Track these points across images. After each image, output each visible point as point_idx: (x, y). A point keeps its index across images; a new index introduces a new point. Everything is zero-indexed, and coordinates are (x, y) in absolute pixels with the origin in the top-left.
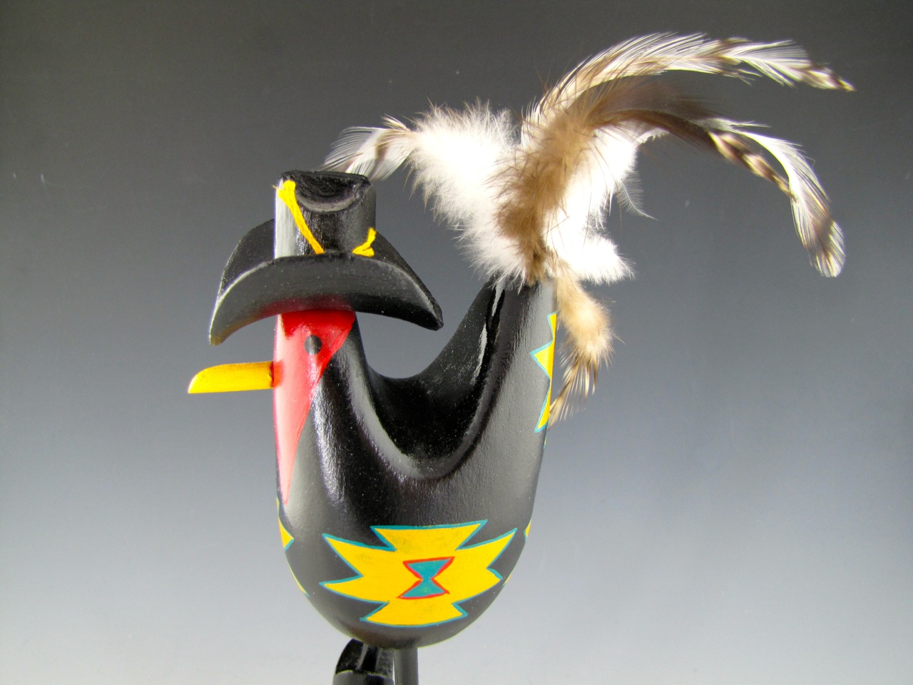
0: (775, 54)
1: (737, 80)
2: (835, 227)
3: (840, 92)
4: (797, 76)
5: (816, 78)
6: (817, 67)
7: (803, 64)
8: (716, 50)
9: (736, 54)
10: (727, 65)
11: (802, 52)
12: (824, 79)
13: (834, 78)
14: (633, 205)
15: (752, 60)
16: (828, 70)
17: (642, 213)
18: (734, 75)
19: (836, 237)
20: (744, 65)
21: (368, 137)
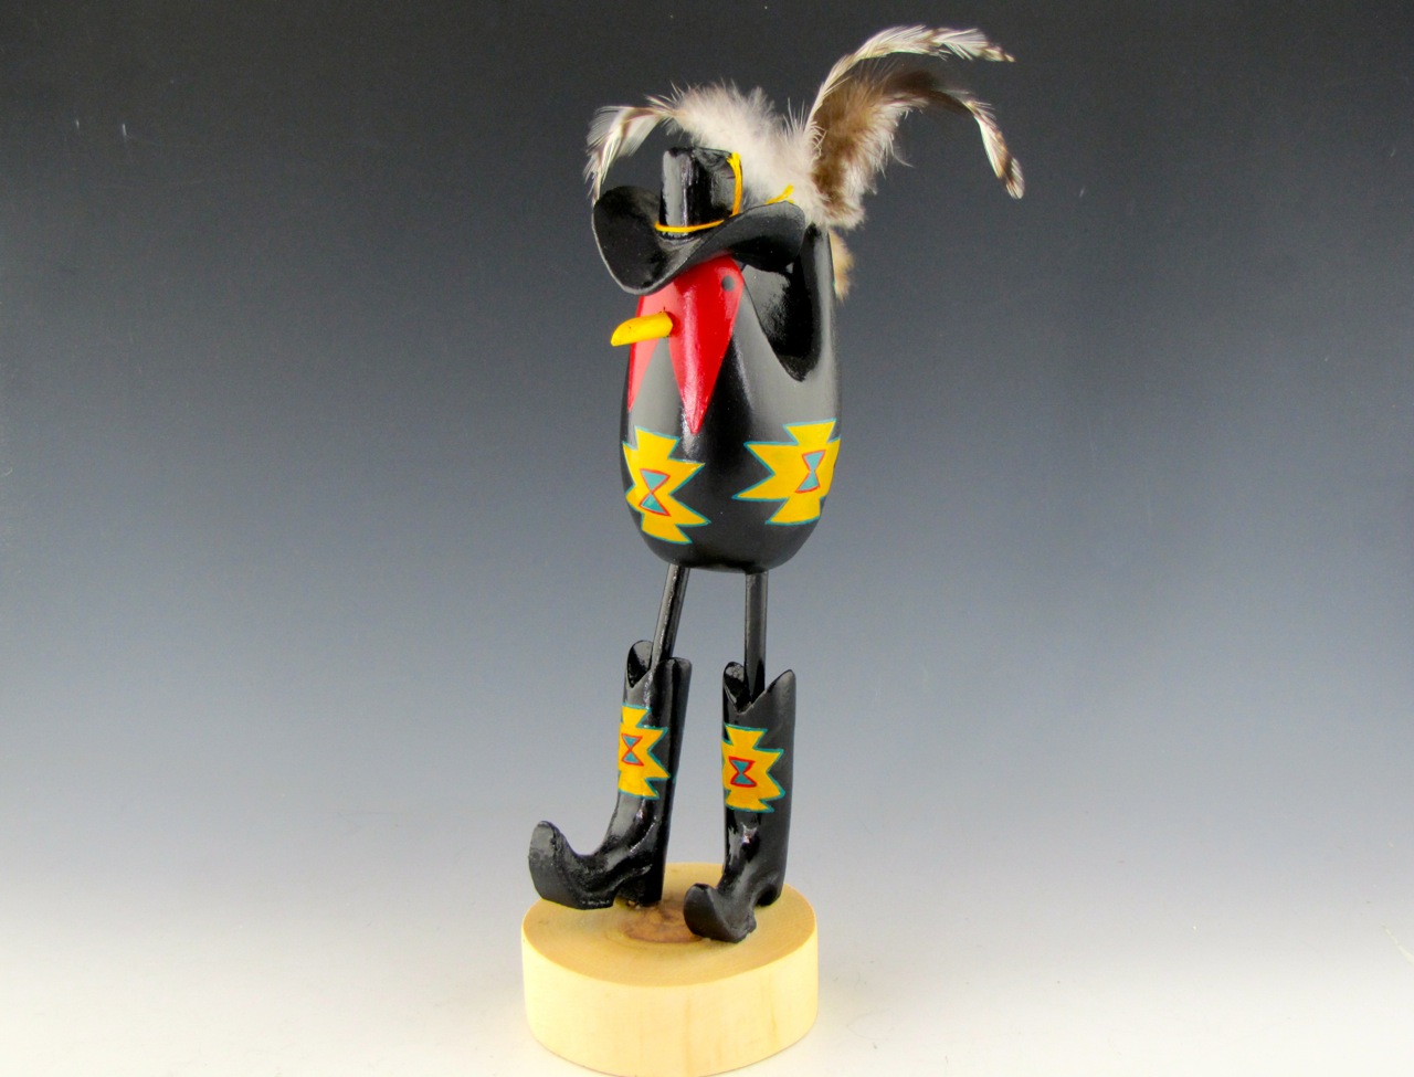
0: (963, 38)
1: (938, 57)
2: (1015, 163)
3: (1005, 62)
4: (977, 53)
5: (990, 54)
6: (991, 47)
7: (984, 44)
8: (929, 37)
9: (940, 40)
10: (934, 48)
11: (981, 36)
12: (995, 54)
13: (1003, 53)
14: (898, 159)
15: (949, 43)
16: (999, 48)
17: (903, 163)
18: (936, 54)
19: (1016, 171)
20: (944, 47)
21: (614, 116)
